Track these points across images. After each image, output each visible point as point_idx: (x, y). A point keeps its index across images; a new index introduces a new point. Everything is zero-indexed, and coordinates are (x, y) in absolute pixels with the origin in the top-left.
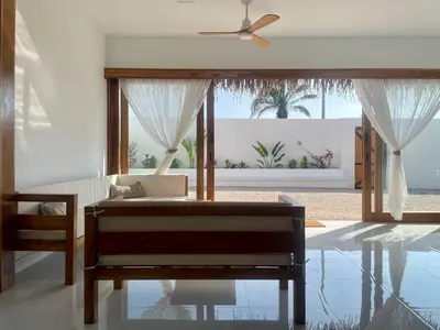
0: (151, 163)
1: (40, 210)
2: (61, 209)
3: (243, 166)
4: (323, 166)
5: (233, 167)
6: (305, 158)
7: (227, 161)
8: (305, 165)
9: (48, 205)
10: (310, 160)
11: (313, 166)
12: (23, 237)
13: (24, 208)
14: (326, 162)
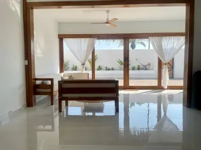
0: (75, 69)
1: (43, 83)
2: (49, 83)
3: (113, 69)
4: (146, 69)
5: (109, 70)
6: (139, 66)
7: (106, 67)
8: (139, 69)
9: (45, 82)
10: (141, 67)
11: (142, 69)
12: (38, 91)
13: (38, 82)
14: (147, 67)
